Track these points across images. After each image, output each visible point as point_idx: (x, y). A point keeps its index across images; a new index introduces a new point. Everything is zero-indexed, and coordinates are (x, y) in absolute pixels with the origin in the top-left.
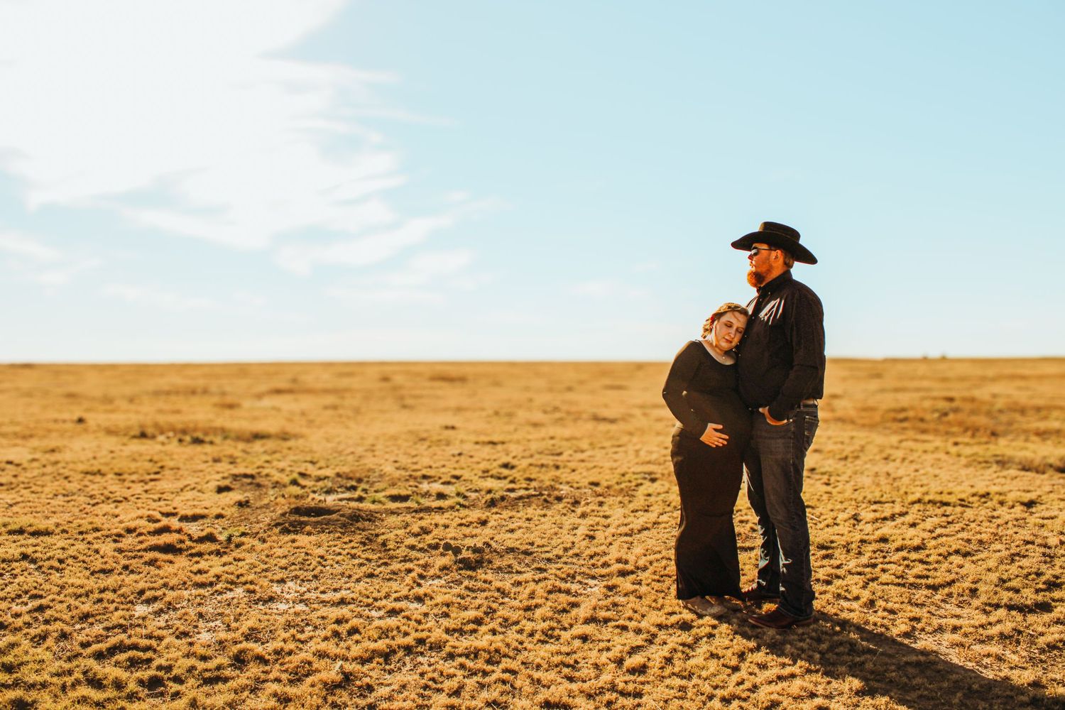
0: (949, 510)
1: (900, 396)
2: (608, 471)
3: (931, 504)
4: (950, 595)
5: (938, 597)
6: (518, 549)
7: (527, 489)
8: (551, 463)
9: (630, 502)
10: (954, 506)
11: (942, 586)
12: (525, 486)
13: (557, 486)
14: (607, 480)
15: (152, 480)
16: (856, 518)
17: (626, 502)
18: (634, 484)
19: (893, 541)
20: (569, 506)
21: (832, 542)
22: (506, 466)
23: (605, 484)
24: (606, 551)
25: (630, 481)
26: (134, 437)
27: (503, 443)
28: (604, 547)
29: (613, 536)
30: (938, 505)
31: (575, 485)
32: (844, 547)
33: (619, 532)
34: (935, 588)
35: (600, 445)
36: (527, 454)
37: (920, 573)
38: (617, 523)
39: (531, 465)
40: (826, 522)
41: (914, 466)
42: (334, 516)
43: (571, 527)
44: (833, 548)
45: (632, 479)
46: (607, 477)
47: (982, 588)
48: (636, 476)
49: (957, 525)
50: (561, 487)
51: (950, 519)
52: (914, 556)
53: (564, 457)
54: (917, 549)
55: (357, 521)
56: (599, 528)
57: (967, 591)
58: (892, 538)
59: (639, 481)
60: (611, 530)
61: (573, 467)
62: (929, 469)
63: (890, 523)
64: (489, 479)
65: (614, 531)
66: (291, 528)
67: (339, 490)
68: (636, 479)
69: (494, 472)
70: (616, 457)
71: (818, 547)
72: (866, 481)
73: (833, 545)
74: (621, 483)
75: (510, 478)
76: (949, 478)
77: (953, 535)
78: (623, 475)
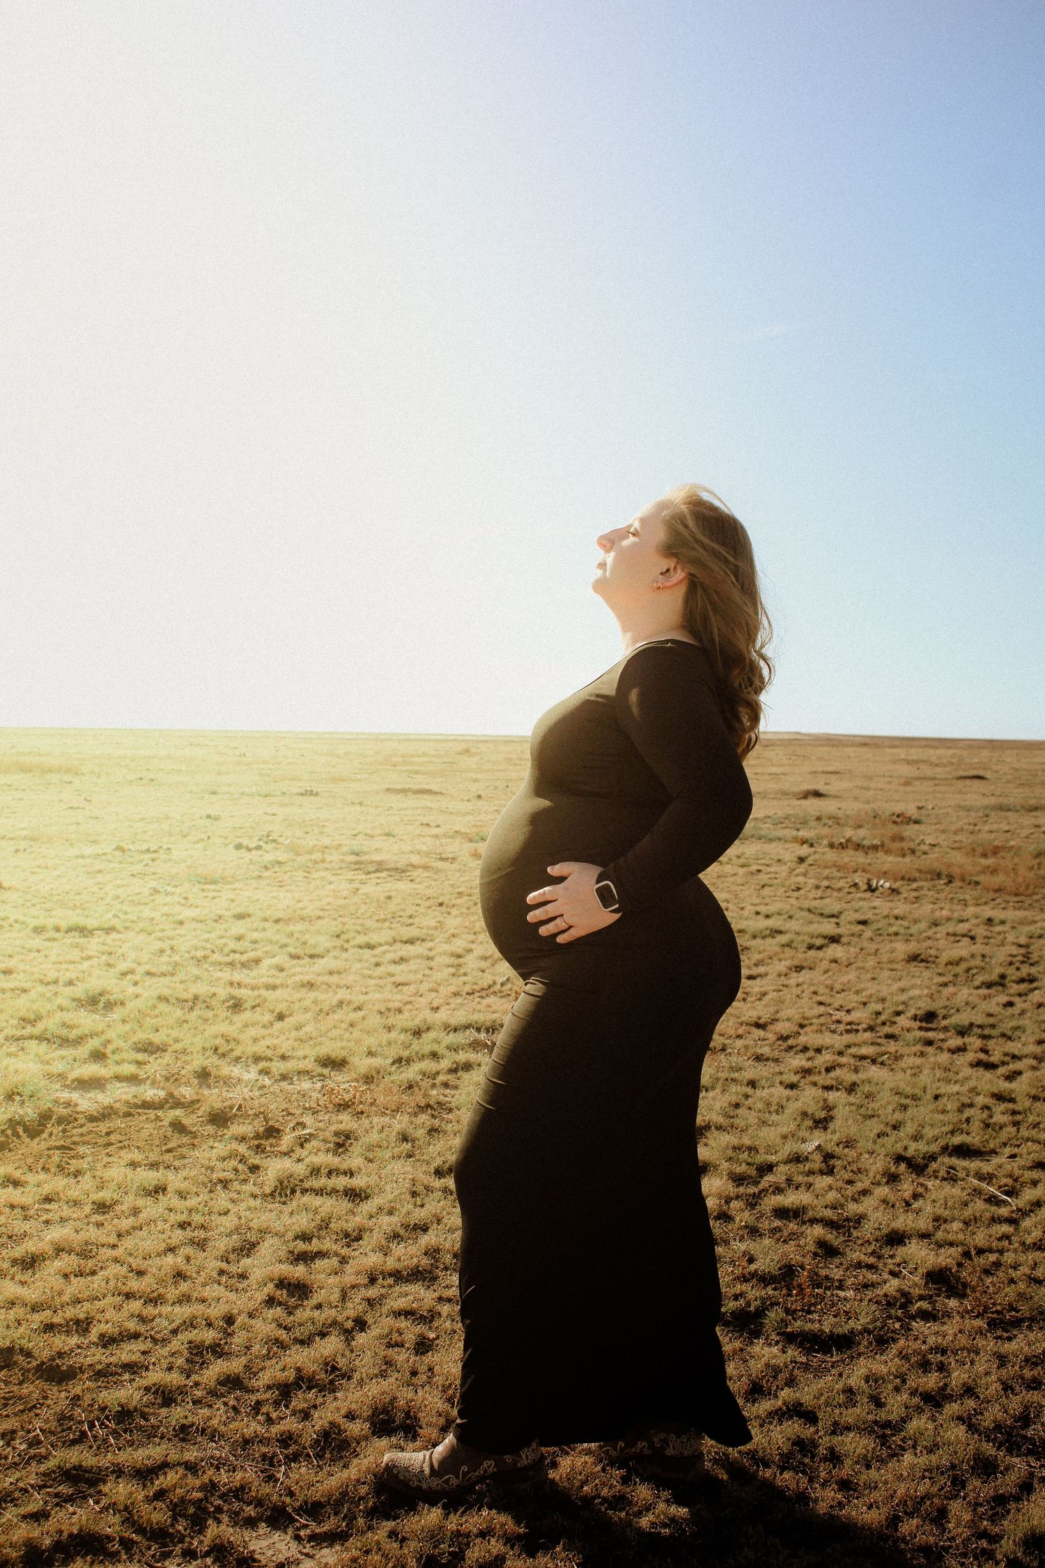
2: (376, 1020)
6: (28, 1354)
7: (133, 1079)
8: (223, 992)
9: (433, 1131)
12: (129, 1069)
13: (226, 1069)
14: (371, 1054)
17: (421, 1133)
18: (445, 1064)
20: (242, 1149)
22: (93, 1002)
23: (363, 1064)
24: (342, 1363)
25: (434, 1055)
27: (110, 930)
28: (331, 1346)
29: (373, 1280)
31: (278, 1067)
33: (391, 1264)
35: (361, 939)
36: (163, 964)
38: (388, 1223)
39: (163, 999)
43: (235, 1240)
45: (441, 1050)
46: (370, 1041)
48: (452, 1038)
50: (236, 1071)
53: (263, 973)
56: (328, 1244)
59: (462, 1057)
60: (367, 1257)
61: (281, 1007)
64: (32, 1045)
65: (373, 1260)
68: (454, 1049)
69: (50, 1025)
70: (401, 972)
74: (409, 1061)
75: (94, 1043)
78: (417, 1033)
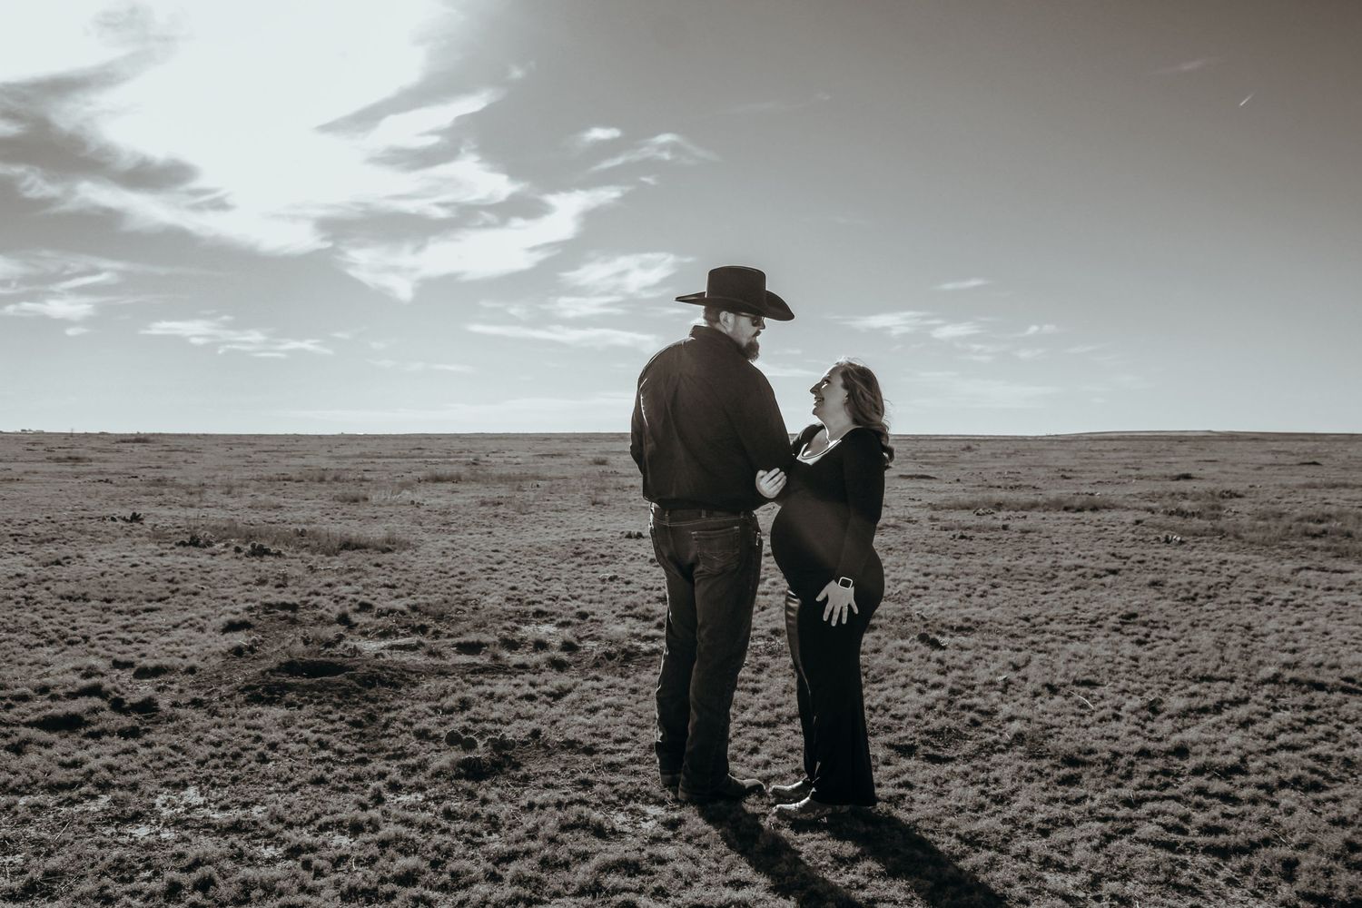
0: (1320, 696)
1: (1332, 496)
3: (1293, 686)
4: (1246, 870)
5: (1225, 872)
6: (581, 743)
10: (1330, 692)
11: (1239, 850)
15: (147, 610)
16: (1154, 708)
19: (1196, 754)
21: (1091, 752)
26: (183, 544)
30: (1305, 687)
32: (1106, 762)
34: (1224, 853)
37: (1212, 823)
40: (1102, 713)
41: (1300, 615)
42: (340, 678)
44: (1084, 763)
47: (1308, 860)
49: (1321, 727)
51: (1313, 715)
52: (1219, 786)
54: (1227, 773)
55: (371, 686)
57: (1279, 866)
58: (1194, 749)
62: (1321, 621)
63: (1209, 720)
66: (265, 695)
67: (402, 631)
71: (1063, 761)
72: (1204, 638)
73: (1088, 758)
76: (1345, 637)
77: (1307, 747)
